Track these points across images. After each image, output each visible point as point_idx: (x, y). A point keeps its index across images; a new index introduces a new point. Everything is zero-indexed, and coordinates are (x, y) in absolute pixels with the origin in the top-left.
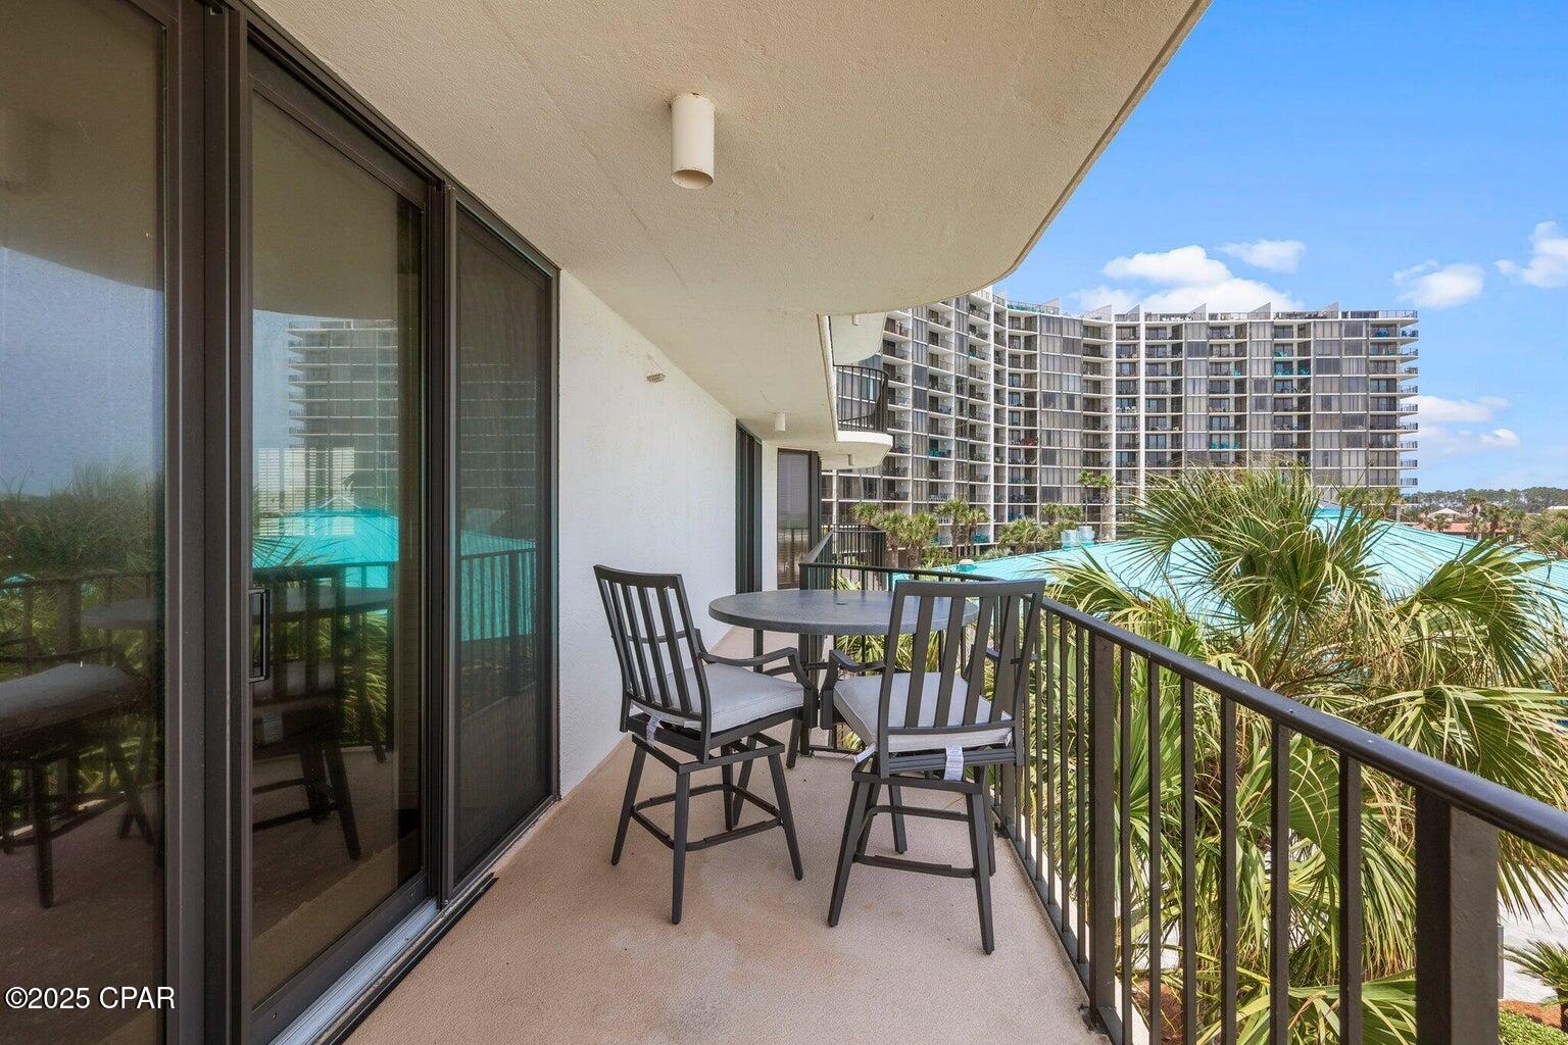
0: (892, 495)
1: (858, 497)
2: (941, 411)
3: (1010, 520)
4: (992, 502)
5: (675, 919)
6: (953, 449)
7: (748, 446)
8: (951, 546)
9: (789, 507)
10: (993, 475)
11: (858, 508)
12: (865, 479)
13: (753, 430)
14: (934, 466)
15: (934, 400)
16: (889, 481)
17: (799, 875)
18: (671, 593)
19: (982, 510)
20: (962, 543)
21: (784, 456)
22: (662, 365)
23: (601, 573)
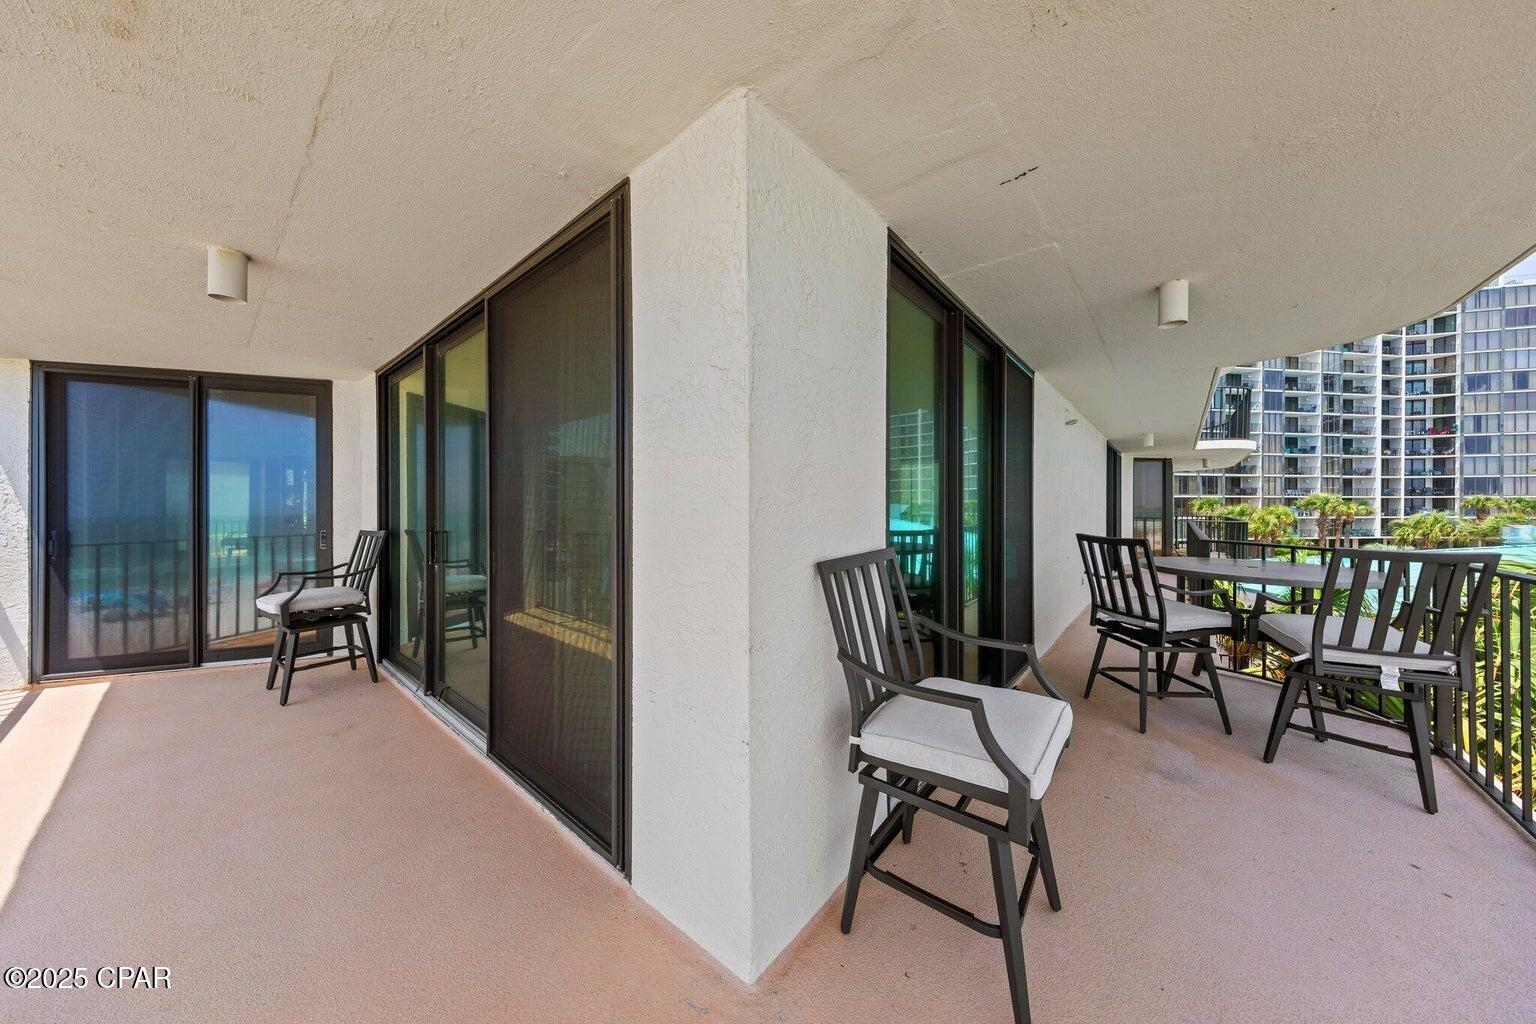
0: (1237, 490)
1: (1197, 491)
2: (1302, 410)
3: (1406, 514)
4: (1378, 495)
5: (1143, 730)
6: (1319, 444)
7: (1113, 457)
8: (1316, 537)
9: (1144, 503)
10: (1380, 468)
11: (1197, 504)
12: (1203, 477)
13: (1116, 447)
14: (1292, 463)
15: (1292, 403)
16: (1233, 478)
17: (1229, 731)
18: (1139, 550)
19: (1363, 503)
20: (1331, 535)
21: (1139, 463)
22: (1074, 414)
23: (1081, 538)
